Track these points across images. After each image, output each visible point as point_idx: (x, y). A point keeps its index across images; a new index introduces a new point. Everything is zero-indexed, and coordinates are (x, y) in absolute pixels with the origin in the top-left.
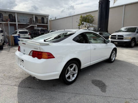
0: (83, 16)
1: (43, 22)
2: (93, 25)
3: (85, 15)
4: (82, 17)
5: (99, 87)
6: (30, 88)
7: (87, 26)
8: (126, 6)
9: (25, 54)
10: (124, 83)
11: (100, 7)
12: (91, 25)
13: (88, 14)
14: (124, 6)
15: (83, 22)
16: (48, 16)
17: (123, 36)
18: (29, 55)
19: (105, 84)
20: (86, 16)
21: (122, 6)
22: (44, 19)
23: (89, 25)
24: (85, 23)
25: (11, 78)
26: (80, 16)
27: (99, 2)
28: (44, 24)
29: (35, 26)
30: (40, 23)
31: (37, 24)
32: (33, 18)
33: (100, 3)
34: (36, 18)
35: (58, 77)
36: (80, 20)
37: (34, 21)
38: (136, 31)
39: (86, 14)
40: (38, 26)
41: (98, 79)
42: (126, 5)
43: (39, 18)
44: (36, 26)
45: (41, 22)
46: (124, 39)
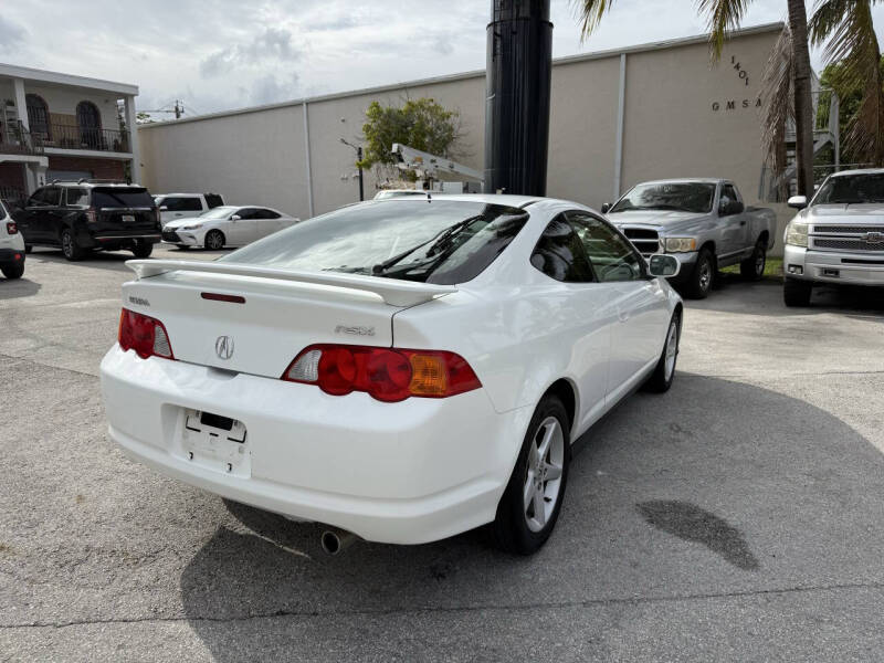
0: (386, 104)
1: (94, 140)
2: (458, 168)
3: (399, 104)
4: (377, 112)
5: (706, 541)
6: (282, 613)
7: (419, 173)
8: (636, 63)
9: (233, 373)
10: (807, 501)
11: (499, 57)
12: (443, 164)
13: (416, 97)
14: (623, 57)
15: (395, 147)
16: (128, 97)
17: (654, 234)
18: (285, 377)
19: (722, 522)
20: (403, 107)
21: (612, 56)
22: (96, 114)
23: (430, 167)
24: (408, 154)
25: (84, 568)
26: (365, 107)
27: (493, 24)
28: (104, 148)
29: (34, 166)
30: (72, 145)
31: (47, 150)
32: (11, 103)
33: (495, 34)
34: (36, 104)
35: (488, 516)
36: (368, 128)
37: (18, 132)
38: (715, 207)
39: (403, 94)
40: (57, 164)
41: (664, 494)
42: (632, 54)
43: (63, 109)
44: (44, 162)
45: (73, 134)
46: (661, 249)
